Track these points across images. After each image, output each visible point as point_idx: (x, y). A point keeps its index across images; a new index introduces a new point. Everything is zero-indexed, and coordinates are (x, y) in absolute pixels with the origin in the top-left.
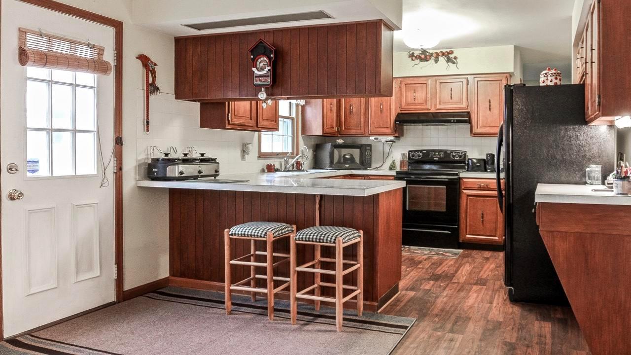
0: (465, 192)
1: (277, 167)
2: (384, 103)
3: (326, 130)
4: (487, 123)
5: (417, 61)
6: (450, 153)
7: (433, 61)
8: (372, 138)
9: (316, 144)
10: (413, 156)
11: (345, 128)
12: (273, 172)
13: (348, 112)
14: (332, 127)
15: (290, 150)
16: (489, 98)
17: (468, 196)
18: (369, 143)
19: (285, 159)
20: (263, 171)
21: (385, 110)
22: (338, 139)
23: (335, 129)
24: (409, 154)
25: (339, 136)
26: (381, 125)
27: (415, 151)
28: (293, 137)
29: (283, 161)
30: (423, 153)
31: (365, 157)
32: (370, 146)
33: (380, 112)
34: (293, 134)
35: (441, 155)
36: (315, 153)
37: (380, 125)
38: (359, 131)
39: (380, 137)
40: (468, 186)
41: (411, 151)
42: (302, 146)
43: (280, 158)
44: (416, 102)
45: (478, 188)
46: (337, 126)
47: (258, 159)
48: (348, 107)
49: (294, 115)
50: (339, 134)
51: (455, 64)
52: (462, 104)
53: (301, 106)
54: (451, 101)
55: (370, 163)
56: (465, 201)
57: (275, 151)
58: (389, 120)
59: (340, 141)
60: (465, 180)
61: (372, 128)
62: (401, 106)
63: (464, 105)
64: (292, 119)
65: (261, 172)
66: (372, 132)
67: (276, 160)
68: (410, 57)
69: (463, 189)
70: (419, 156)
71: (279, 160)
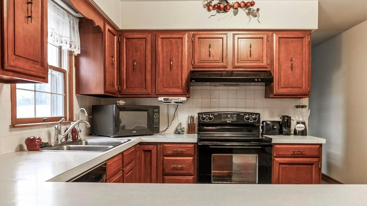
0: (277, 159)
1: (45, 140)
2: (174, 59)
3: (109, 88)
4: (288, 84)
5: (214, 12)
6: (243, 116)
7: (232, 13)
8: (161, 99)
9: (93, 106)
10: (204, 119)
11: (127, 87)
12: (38, 150)
13: (131, 68)
14: (113, 86)
15: (60, 113)
16: (291, 56)
17: (280, 164)
18: (156, 104)
19: (56, 126)
20: (20, 149)
21: (175, 68)
22: (119, 101)
23: (116, 87)
24: (199, 117)
25: (120, 96)
26: (171, 84)
27: (205, 113)
28: (65, 97)
29: (52, 130)
30: (214, 116)
31: (153, 121)
32: (158, 107)
33: (169, 69)
34: (65, 92)
35: (234, 118)
36: (91, 117)
37: (169, 85)
38: (144, 91)
39: (170, 98)
40: (281, 153)
41: (201, 113)
42: (77, 109)
43: (48, 126)
44: (211, 58)
45: (292, 155)
46: (117, 85)
47: (10, 131)
48: (130, 62)
49: (65, 67)
50: (120, 94)
51: (257, 18)
52: (262, 62)
53: (75, 56)
54: (250, 59)
55: (159, 128)
56: (277, 170)
57: (39, 116)
58: (180, 78)
59: (122, 102)
60: (277, 146)
61: (160, 88)
62: (194, 63)
63: (264, 63)
64: (64, 72)
65: (17, 151)
66: (160, 91)
67: (41, 130)
68: (204, 7)
69: (275, 157)
70: (210, 119)
71: (46, 129)
